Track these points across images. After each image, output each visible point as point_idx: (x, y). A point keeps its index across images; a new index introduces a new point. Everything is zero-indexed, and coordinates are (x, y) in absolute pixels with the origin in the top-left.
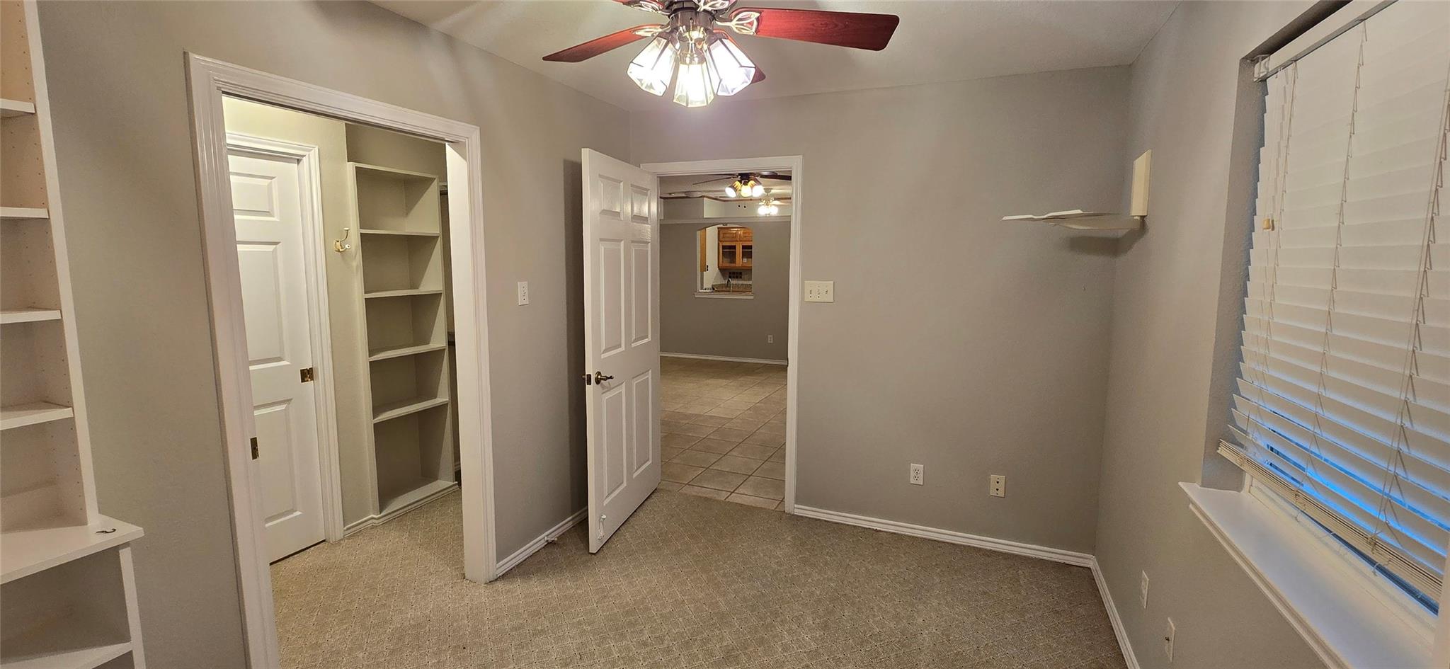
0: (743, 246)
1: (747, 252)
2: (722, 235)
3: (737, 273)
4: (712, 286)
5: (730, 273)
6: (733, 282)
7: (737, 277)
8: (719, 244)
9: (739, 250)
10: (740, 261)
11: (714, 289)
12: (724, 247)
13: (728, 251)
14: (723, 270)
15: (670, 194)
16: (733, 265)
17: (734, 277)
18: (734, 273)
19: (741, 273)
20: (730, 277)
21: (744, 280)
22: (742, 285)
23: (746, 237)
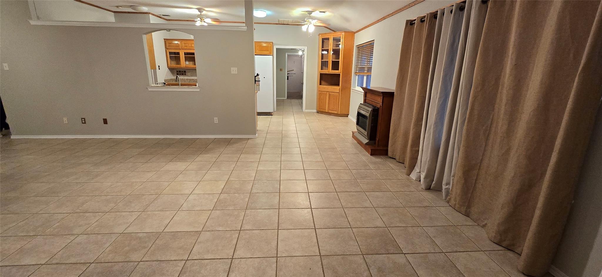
0: (185, 53)
1: (190, 57)
2: (168, 45)
3: (182, 72)
4: (165, 80)
5: (177, 71)
6: (180, 77)
7: (183, 74)
8: (166, 51)
9: (182, 56)
10: (184, 63)
11: (164, 84)
12: (170, 53)
13: (174, 56)
14: (171, 69)
15: (117, 7)
16: (178, 66)
17: (180, 74)
18: (180, 71)
19: (185, 72)
20: (178, 74)
21: (188, 76)
22: (187, 79)
23: (186, 46)
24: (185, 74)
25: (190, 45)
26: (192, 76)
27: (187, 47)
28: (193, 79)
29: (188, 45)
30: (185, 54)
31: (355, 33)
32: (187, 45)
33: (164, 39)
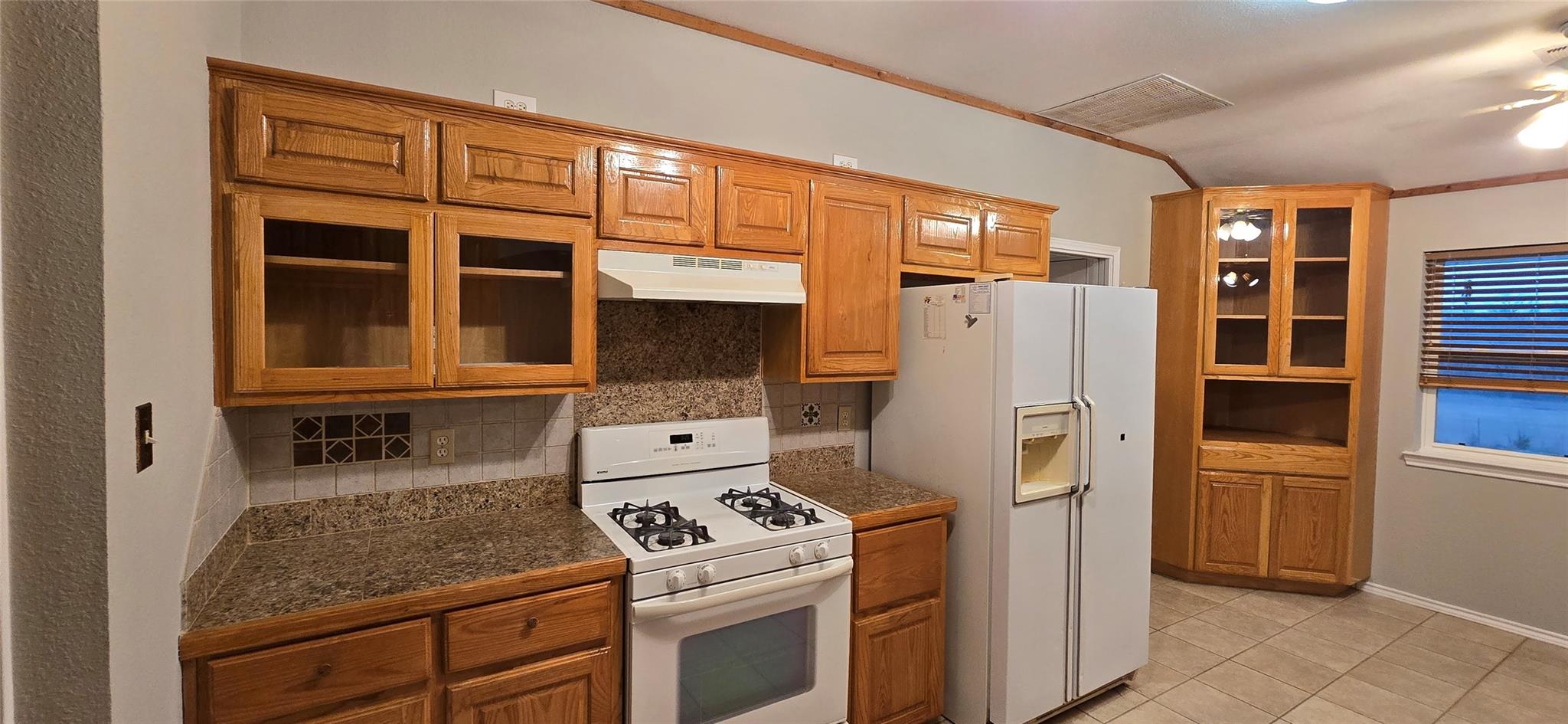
7: (367, 453)
13: (327, 271)
17: (340, 456)
21: (429, 460)
22: (416, 497)
23: (493, 178)
24: (399, 450)
25: (533, 171)
26: (465, 457)
27: (497, 186)
28: (475, 489)
29: (518, 166)
30: (474, 249)
31: (1393, 194)
32: (505, 166)
33: (216, 68)
